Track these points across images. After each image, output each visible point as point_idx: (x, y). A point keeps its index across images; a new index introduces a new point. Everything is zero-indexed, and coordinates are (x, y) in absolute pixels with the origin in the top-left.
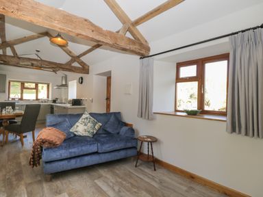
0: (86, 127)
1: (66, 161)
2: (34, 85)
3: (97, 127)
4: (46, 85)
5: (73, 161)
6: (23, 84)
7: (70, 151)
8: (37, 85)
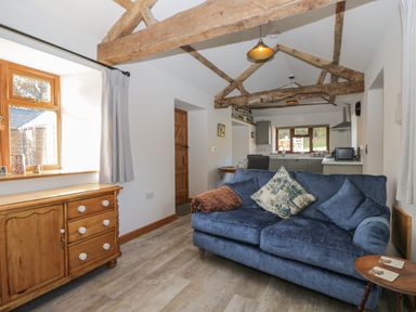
0: (273, 197)
1: (213, 239)
2: (307, 130)
3: (299, 201)
4: (325, 129)
5: (221, 243)
6: (292, 130)
7: (216, 224)
8: (311, 130)
